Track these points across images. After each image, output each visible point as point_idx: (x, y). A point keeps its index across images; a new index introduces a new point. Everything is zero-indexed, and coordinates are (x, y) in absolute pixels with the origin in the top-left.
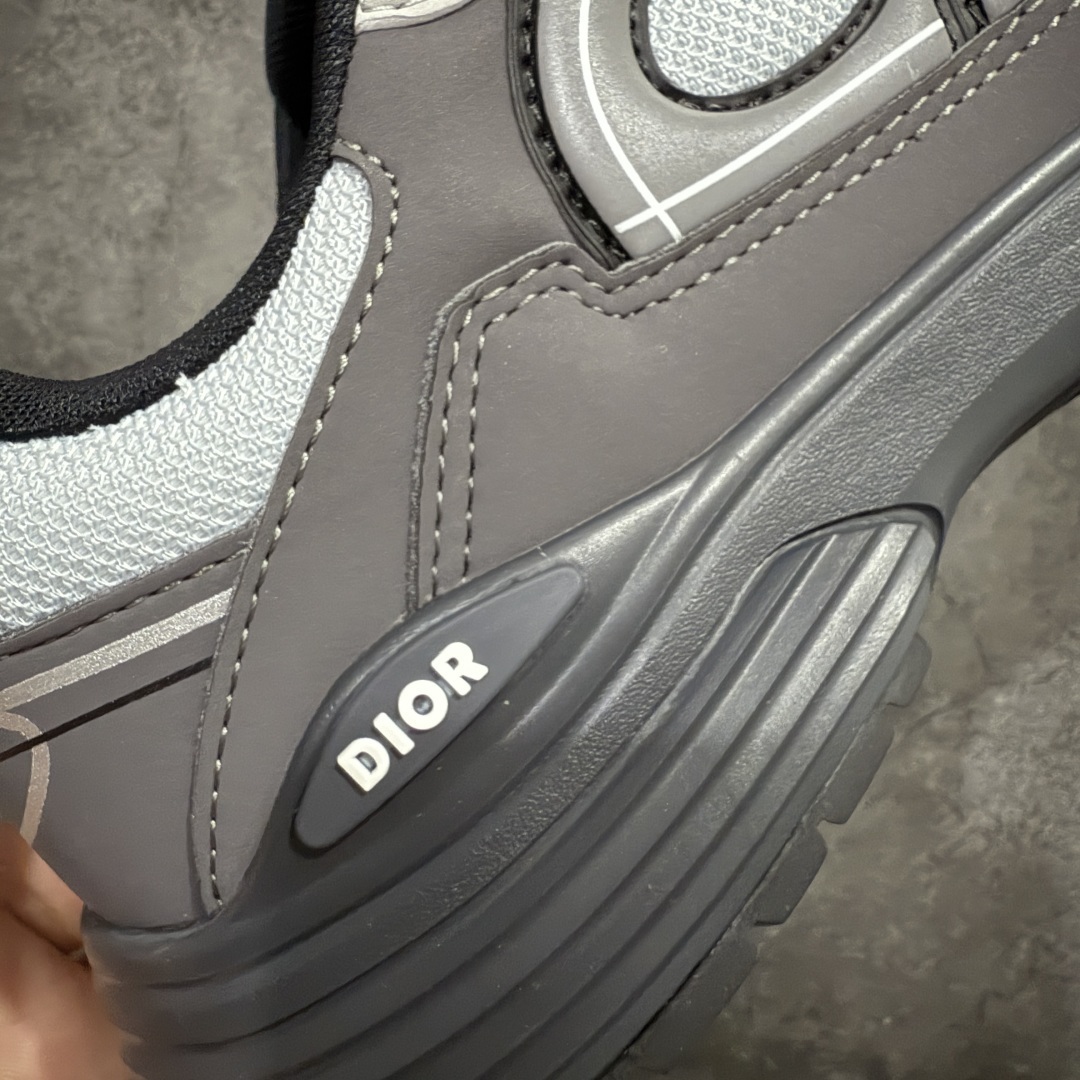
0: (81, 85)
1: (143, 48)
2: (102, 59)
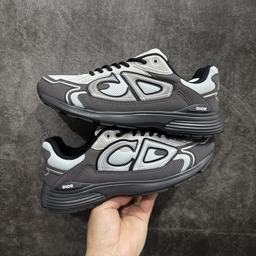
0: (5, 62)
1: (16, 57)
2: (9, 58)
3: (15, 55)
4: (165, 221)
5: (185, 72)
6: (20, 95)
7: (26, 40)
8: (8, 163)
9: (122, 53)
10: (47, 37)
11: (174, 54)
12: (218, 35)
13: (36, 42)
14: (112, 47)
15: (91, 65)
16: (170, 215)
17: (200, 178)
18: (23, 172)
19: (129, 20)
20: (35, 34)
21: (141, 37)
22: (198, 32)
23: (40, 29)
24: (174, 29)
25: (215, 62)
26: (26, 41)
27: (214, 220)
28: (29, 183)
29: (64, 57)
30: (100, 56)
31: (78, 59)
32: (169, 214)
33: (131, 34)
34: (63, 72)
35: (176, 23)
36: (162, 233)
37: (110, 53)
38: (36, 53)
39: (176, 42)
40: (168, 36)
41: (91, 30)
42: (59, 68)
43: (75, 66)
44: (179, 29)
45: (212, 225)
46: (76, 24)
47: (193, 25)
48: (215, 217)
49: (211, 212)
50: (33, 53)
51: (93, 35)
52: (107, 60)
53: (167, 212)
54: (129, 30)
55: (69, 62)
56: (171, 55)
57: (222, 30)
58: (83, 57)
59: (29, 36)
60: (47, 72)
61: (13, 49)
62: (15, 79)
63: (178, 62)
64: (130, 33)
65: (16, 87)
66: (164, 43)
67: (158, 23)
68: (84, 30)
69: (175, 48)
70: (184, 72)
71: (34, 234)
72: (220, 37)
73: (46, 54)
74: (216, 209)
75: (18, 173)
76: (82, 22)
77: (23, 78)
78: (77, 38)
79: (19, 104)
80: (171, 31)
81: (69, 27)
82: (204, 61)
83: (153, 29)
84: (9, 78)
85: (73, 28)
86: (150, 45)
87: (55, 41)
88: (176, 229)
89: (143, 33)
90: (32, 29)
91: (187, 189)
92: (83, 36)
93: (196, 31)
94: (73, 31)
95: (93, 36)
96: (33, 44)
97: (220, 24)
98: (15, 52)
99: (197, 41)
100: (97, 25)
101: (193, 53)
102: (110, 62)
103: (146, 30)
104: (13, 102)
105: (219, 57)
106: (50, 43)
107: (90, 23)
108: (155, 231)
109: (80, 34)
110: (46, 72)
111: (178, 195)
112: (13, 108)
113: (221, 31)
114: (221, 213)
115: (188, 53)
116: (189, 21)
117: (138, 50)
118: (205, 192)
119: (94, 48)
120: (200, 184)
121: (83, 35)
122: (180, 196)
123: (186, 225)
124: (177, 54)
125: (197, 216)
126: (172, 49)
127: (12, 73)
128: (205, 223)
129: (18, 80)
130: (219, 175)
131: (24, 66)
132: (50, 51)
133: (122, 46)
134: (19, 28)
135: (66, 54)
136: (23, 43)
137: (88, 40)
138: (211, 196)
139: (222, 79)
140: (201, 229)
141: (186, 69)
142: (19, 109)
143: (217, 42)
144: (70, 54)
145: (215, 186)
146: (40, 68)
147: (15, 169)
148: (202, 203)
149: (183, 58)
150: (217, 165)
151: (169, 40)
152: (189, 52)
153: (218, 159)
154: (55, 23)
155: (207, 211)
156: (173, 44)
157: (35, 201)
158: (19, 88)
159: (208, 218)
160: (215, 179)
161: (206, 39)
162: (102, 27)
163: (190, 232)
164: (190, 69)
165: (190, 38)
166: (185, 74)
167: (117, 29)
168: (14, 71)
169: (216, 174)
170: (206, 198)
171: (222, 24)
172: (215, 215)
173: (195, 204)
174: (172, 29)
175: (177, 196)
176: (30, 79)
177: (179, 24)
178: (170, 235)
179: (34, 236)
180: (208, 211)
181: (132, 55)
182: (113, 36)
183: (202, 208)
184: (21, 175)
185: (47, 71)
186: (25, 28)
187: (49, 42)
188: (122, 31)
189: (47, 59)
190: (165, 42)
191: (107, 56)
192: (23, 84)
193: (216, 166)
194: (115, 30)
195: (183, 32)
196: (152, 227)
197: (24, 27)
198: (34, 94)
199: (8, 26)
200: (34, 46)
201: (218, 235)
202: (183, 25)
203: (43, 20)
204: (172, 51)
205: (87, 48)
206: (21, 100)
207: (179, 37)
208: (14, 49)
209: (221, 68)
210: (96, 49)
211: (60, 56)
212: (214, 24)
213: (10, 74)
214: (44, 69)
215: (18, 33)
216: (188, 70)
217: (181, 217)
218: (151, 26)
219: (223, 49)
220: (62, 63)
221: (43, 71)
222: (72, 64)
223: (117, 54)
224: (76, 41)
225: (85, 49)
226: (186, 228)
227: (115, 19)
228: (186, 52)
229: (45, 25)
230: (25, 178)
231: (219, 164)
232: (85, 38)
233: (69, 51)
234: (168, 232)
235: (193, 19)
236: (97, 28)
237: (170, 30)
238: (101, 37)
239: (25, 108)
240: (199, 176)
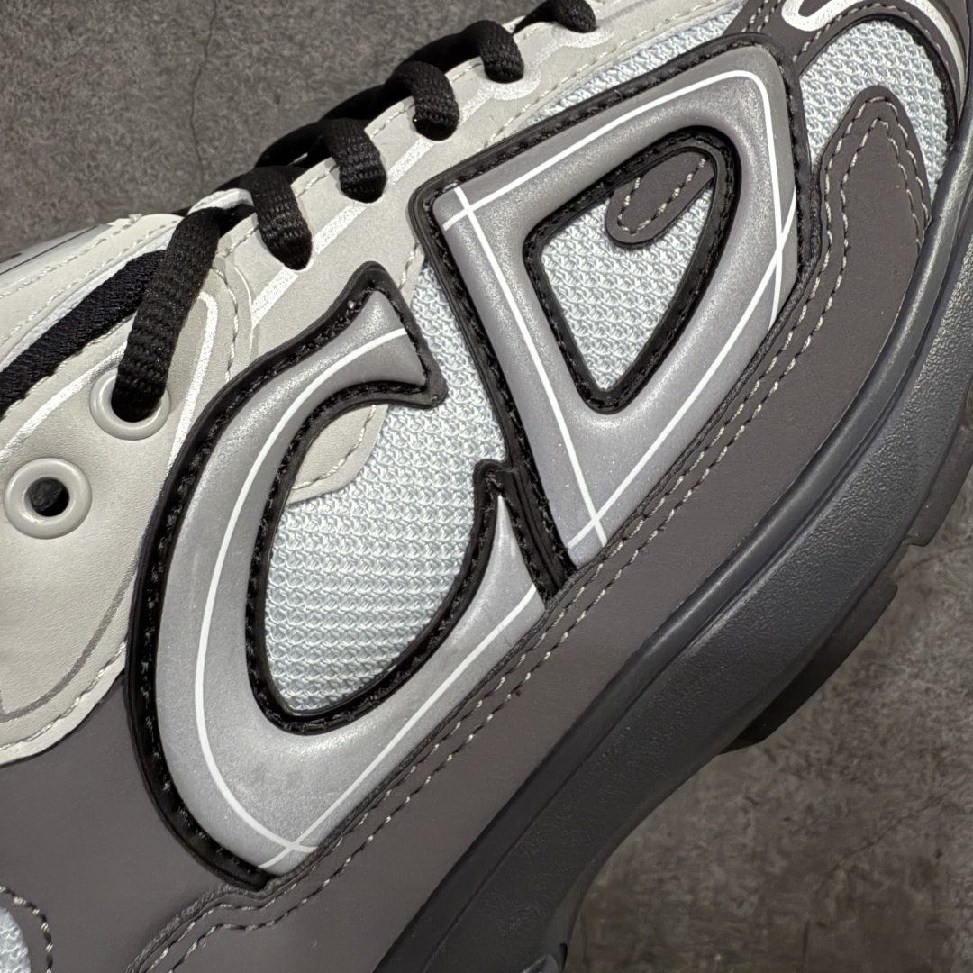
29: (205, 43)
31: (296, 48)
34: (197, 142)
43: (277, 99)
58: (326, 34)
73: (83, 23)
110: (91, 146)
135: (215, 22)
144: (239, 15)
146: (54, 121)
185: (100, 141)
214: (80, 128)
220: (194, 84)
222: (253, 89)
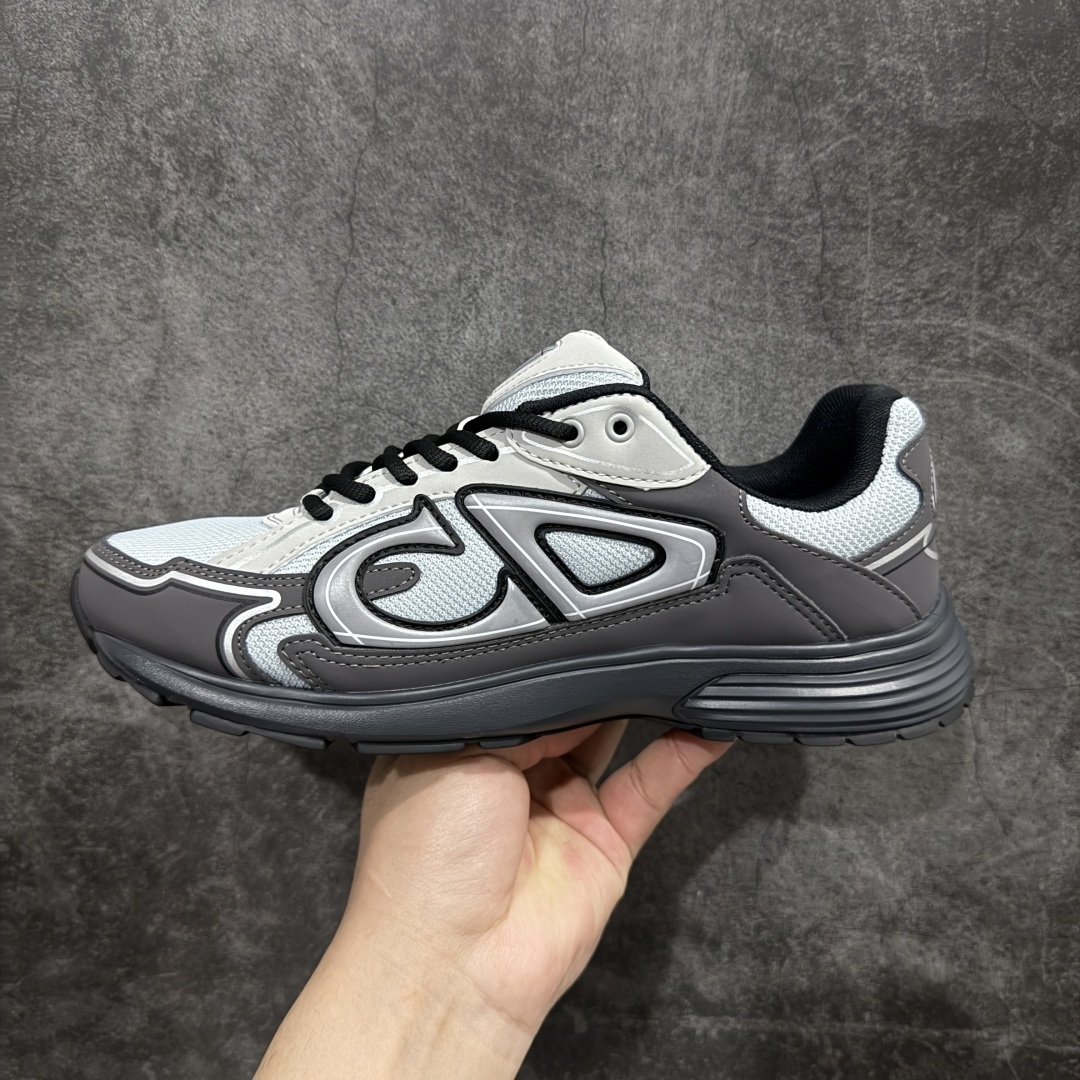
3: (130, 261)
4: (811, 991)
5: (896, 311)
6: (156, 438)
7: (177, 193)
8: (111, 733)
9: (602, 235)
10: (267, 178)
11: (843, 228)
12: (1048, 133)
13: (220, 201)
14: (554, 211)
15: (464, 294)
16: (834, 964)
17: (974, 796)
18: (173, 773)
19: (629, 84)
20: (213, 167)
21: (688, 158)
22: (954, 126)
23: (237, 143)
24: (842, 113)
25: (1037, 261)
26: (173, 197)
27: (1038, 990)
28: (201, 821)
30: (503, 253)
32: (828, 958)
33: (641, 148)
35: (851, 88)
36: (798, 1044)
37: (546, 239)
38: (222, 251)
39: (849, 173)
40: (811, 148)
41: (460, 138)
42: (324, 311)
44: (865, 113)
45: (1032, 1012)
46: (395, 113)
47: (929, 94)
48: (1045, 976)
49: (1025, 954)
50: (208, 251)
51: (471, 160)
52: (536, 269)
53: (822, 952)
54: (633, 129)
55: (367, 287)
56: (828, 233)
57: (1064, 109)
59: (187, 176)
60: (272, 333)
61: (121, 235)
62: (133, 366)
63: (861, 265)
64: (638, 143)
65: (135, 403)
66: (794, 179)
67: (763, 93)
68: (429, 136)
69: (845, 199)
70: (891, 308)
71: (228, 1045)
72: (1058, 143)
74: (1050, 936)
75: (155, 777)
76: (422, 101)
77: (166, 363)
78: (400, 175)
79: (152, 478)
80: (825, 126)
81: (363, 128)
82: (983, 256)
83: (742, 121)
84: (108, 366)
85: (378, 133)
86: (730, 194)
87: (304, 195)
88: (860, 1028)
89: (696, 142)
90: (199, 144)
91: (913, 846)
92: (425, 166)
93: (943, 118)
94: (378, 145)
95: (470, 165)
96: (204, 212)
97: (1054, 80)
98: (129, 250)
99: (951, 165)
100: (489, 113)
101: (929, 224)
102: (549, 277)
103: (710, 127)
104: (126, 467)
105: (1055, 237)
106: (279, 204)
107: (456, 106)
108: (763, 1037)
109: (412, 158)
111: (870, 873)
112: (125, 494)
113: (1061, 114)
114: (1072, 954)
115: (906, 223)
116: (912, 77)
117: (676, 217)
118: (998, 858)
119: (477, 218)
120: (973, 826)
121: (427, 160)
122: (881, 877)
123: (907, 1011)
124: (855, 227)
125: (957, 970)
126: (831, 205)
127: (120, 343)
128: (999, 1000)
129: (144, 370)
130: (1063, 780)
131: (168, 307)
132: (280, 240)
133: (602, 201)
134: (143, 141)
136: (163, 205)
137: (446, 183)
138: (1023, 878)
139: (1070, 337)
140: (979, 1028)
141: (899, 298)
142: (152, 498)
143: (1043, 165)
145: (1040, 833)
147: (141, 760)
148: (980, 908)
149: (886, 246)
150: (1052, 735)
151: (817, 168)
152: (911, 215)
153: (1057, 709)
154: (299, 113)
155: (1007, 948)
156: (837, 182)
157: (230, 900)
158: (150, 405)
159: (1009, 980)
160: (1045, 800)
161: (991, 156)
162: (510, 123)
163: (927, 1044)
164: (919, 294)
165: (914, 155)
166: (896, 317)
167: (577, 129)
168: (127, 331)
169: (1046, 775)
170: (999, 887)
171: (1068, 84)
172: (1046, 964)
173: (952, 914)
174: (829, 114)
175: (865, 880)
176: (196, 364)
177: (861, 90)
178: (834, 1056)
179: (230, 1053)
180: (1009, 945)
181: (645, 242)
182: (561, 160)
183: (984, 933)
184: (167, 787)
186: (171, 141)
187: (275, 197)
188: (598, 134)
189: (271, 275)
190: (797, 174)
191: (532, 252)
192: (165, 386)
193: (1047, 741)
194: (570, 130)
195: (880, 129)
196: (753, 1020)
197: (164, 136)
198: (214, 431)
199: (98, 135)
200: (212, 218)
201: (1059, 1058)
202: (883, 93)
203: (247, 102)
204: (835, 218)
205: (445, 221)
206: (158, 457)
207: (862, 152)
208: (125, 236)
209: (1063, 287)
210: (482, 223)
211: (327, 262)
212: (1030, 81)
213: (109, 347)
215: (140, 167)
216: (908, 300)
217: (883, 975)
218: (734, 104)
219: (1071, 198)
221: (250, 327)
223: (580, 242)
224: (395, 188)
225: (436, 222)
226: (910, 1024)
227: (566, 81)
228: (898, 217)
229: (259, 125)
230: (183, 800)
231: (1059, 731)
232: (432, 174)
233: (366, 234)
234: (827, 1041)
235: (930, 66)
236: (488, 126)
237: (820, 123)
238: (505, 168)
239: (180, 492)
240: (969, 785)
